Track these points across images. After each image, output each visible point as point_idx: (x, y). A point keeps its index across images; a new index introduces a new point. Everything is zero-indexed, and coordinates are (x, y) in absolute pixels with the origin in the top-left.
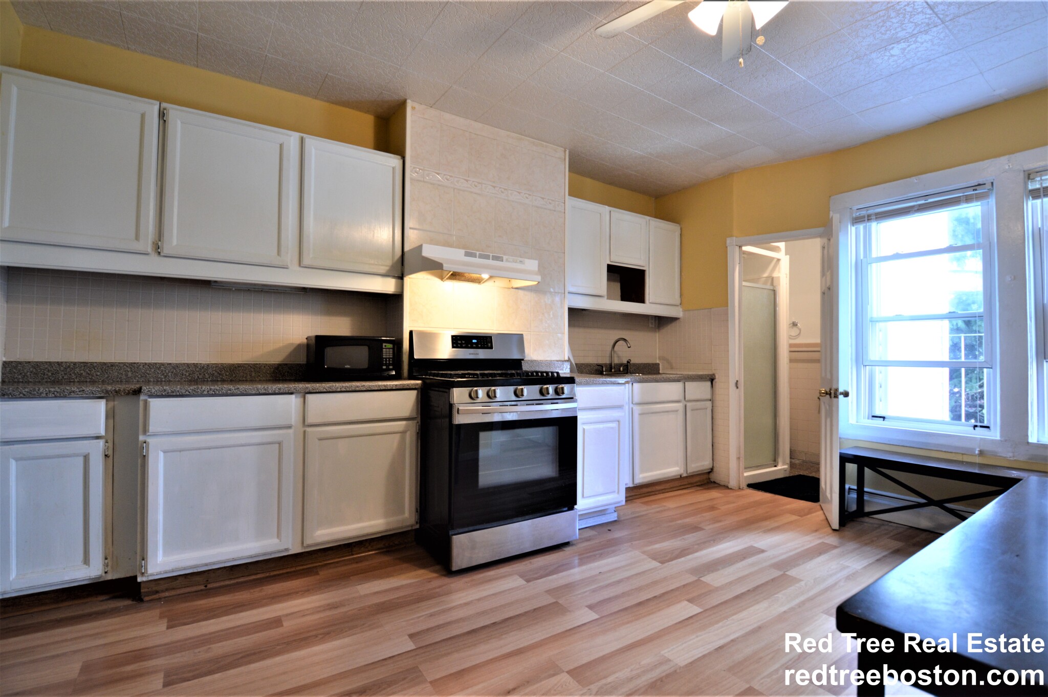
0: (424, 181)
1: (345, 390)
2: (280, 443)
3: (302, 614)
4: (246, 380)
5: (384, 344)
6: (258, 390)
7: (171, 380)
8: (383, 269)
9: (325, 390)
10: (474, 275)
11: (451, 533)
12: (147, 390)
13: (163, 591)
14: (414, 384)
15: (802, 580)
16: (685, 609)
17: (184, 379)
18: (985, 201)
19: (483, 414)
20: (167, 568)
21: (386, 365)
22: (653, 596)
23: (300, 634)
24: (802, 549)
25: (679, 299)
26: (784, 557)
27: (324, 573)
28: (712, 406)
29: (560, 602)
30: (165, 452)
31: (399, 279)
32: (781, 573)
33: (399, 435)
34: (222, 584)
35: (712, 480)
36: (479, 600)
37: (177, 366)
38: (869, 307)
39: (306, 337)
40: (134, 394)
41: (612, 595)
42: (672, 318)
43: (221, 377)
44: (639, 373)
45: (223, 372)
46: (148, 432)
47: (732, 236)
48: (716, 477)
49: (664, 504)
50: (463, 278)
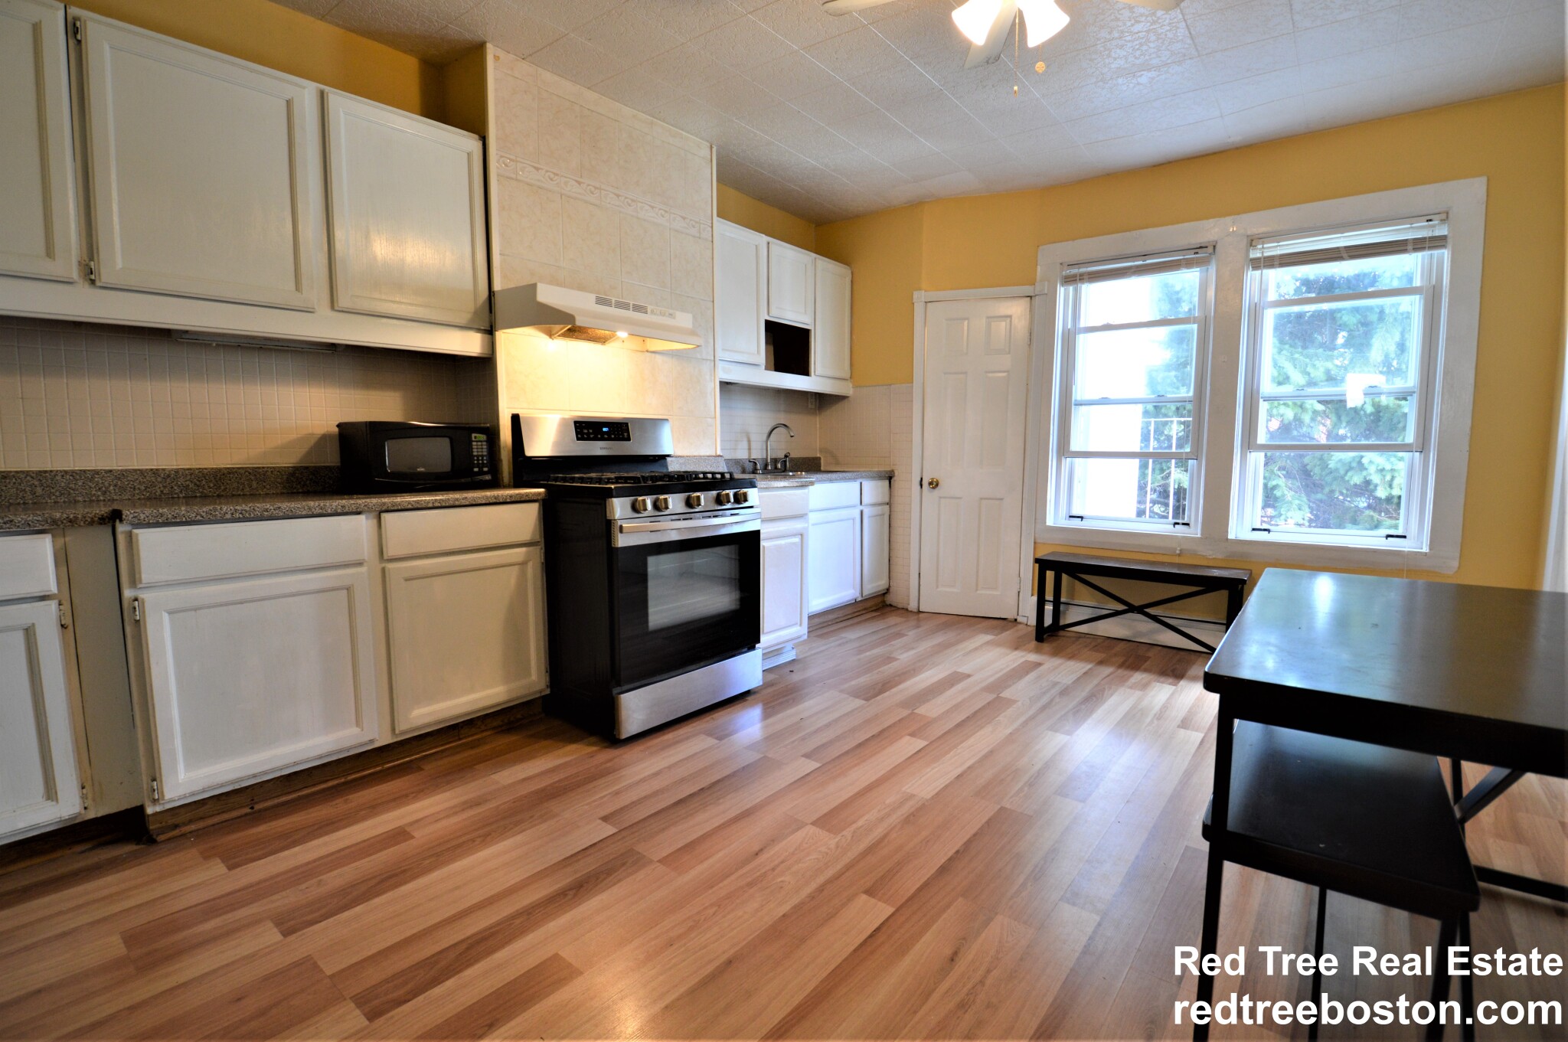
0: (516, 180)
1: (439, 505)
2: (348, 589)
3: (436, 818)
4: (243, 495)
5: (473, 435)
6: (310, 509)
7: (115, 497)
8: (464, 318)
9: (410, 506)
10: (603, 332)
11: (615, 691)
12: (132, 516)
13: (185, 824)
14: (535, 494)
15: (1018, 701)
16: (908, 746)
17: (138, 497)
18: (1204, 268)
19: (651, 532)
20: (195, 788)
21: (478, 465)
22: (871, 735)
23: (448, 841)
24: (1008, 669)
25: (849, 371)
26: (991, 680)
27: (429, 768)
28: (890, 511)
29: (770, 756)
30: (170, 613)
31: (485, 333)
32: (994, 696)
33: (516, 568)
34: (276, 801)
35: (888, 603)
36: (669, 767)
37: (123, 474)
38: (1074, 387)
39: (337, 423)
40: (101, 524)
41: (824, 741)
42: (838, 396)
43: (201, 490)
44: (801, 472)
45: (204, 482)
46: (141, 582)
47: (920, 289)
48: (893, 599)
49: (843, 635)
50: (584, 336)
